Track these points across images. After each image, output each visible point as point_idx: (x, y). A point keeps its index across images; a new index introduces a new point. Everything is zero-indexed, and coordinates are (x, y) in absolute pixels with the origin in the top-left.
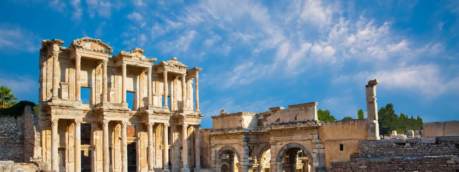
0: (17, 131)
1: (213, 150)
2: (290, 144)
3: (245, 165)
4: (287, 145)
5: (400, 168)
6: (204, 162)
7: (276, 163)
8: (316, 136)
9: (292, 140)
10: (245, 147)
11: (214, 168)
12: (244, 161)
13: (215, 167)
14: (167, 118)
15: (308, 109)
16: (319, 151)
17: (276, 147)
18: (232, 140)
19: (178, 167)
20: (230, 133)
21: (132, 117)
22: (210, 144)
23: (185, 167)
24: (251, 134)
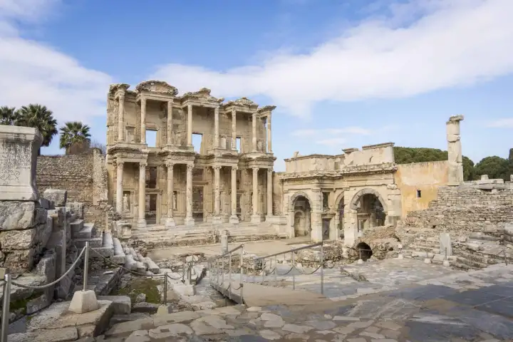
0: (87, 174)
1: (286, 195)
2: (363, 190)
3: (317, 213)
4: (361, 191)
5: (481, 219)
6: (277, 209)
7: (350, 211)
8: (391, 181)
9: (366, 186)
10: (318, 193)
11: (286, 216)
13: (288, 215)
14: (235, 161)
15: (383, 151)
16: (394, 198)
18: (305, 185)
19: (249, 214)
20: (302, 178)
21: (199, 160)
22: (283, 189)
23: (255, 213)
24: (325, 178)
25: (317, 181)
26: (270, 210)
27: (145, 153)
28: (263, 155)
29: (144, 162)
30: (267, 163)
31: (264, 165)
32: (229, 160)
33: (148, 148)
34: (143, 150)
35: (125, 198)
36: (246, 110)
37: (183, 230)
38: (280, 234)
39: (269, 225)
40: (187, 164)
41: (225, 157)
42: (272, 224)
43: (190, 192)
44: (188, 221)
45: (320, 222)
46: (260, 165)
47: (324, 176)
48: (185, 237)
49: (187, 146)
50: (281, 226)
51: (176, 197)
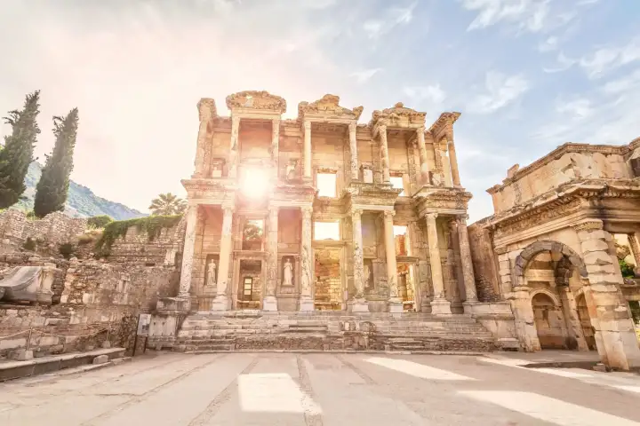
1: (502, 258)
3: (606, 284)
6: (487, 289)
11: (512, 301)
14: (388, 202)
18: (550, 223)
19: (428, 299)
20: (536, 208)
21: (329, 208)
22: (493, 247)
23: (438, 296)
24: (610, 195)
25: (585, 203)
26: (471, 292)
28: (443, 190)
29: (228, 204)
30: (453, 204)
31: (449, 208)
32: (378, 200)
35: (212, 265)
36: (404, 123)
37: (289, 319)
38: (502, 339)
39: (474, 320)
40: (300, 208)
41: (368, 193)
42: (479, 320)
43: (305, 253)
44: (305, 303)
45: (622, 309)
46: (439, 207)
47: (607, 188)
48: (286, 332)
49: (304, 179)
50: (500, 323)
51: (294, 266)
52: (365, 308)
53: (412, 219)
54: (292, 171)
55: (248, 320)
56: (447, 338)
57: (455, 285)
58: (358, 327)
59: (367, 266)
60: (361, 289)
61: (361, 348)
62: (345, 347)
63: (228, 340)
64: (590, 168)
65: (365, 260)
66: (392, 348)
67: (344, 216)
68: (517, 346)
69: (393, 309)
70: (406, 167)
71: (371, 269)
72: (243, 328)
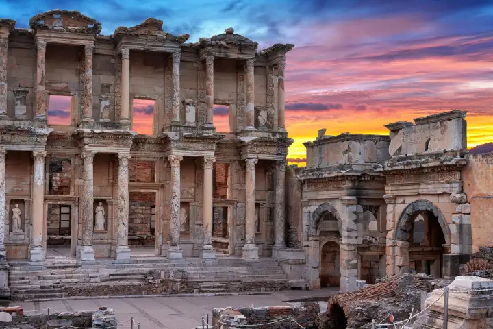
1: (306, 210)
2: (415, 202)
3: (349, 245)
4: (412, 204)
6: (293, 234)
7: (394, 243)
8: (456, 187)
9: (419, 195)
10: (350, 207)
11: (306, 249)
12: (348, 237)
13: (308, 246)
14: (210, 147)
15: (445, 127)
16: (461, 220)
17: (394, 208)
18: (332, 192)
19: (242, 242)
20: (325, 178)
21: (146, 146)
22: (301, 198)
23: (249, 242)
24: (366, 179)
25: (349, 185)
26: (280, 237)
27: (43, 135)
28: (265, 135)
29: (40, 150)
30: (275, 150)
31: (270, 155)
32: (199, 146)
33: (49, 126)
34: (39, 131)
35: (17, 211)
36: (233, 55)
37: (107, 268)
38: (293, 281)
39: (277, 264)
40: (117, 154)
41: (189, 139)
42: (281, 263)
43: (123, 203)
44: (122, 252)
45: (354, 262)
46: (260, 153)
47: (364, 175)
48: (107, 280)
49: (121, 121)
50: (293, 267)
51: (106, 210)
52: (180, 255)
53: (235, 158)
54: (106, 107)
55: (69, 270)
56: (248, 281)
57: (269, 228)
58: (172, 274)
59: (184, 210)
60: (176, 236)
61: (174, 292)
62: (161, 292)
63: (56, 289)
64: (360, 154)
65: (182, 203)
66: (200, 291)
67: (161, 155)
68: (303, 285)
69: (205, 255)
70: (234, 97)
71: (188, 213)
72: (67, 278)
